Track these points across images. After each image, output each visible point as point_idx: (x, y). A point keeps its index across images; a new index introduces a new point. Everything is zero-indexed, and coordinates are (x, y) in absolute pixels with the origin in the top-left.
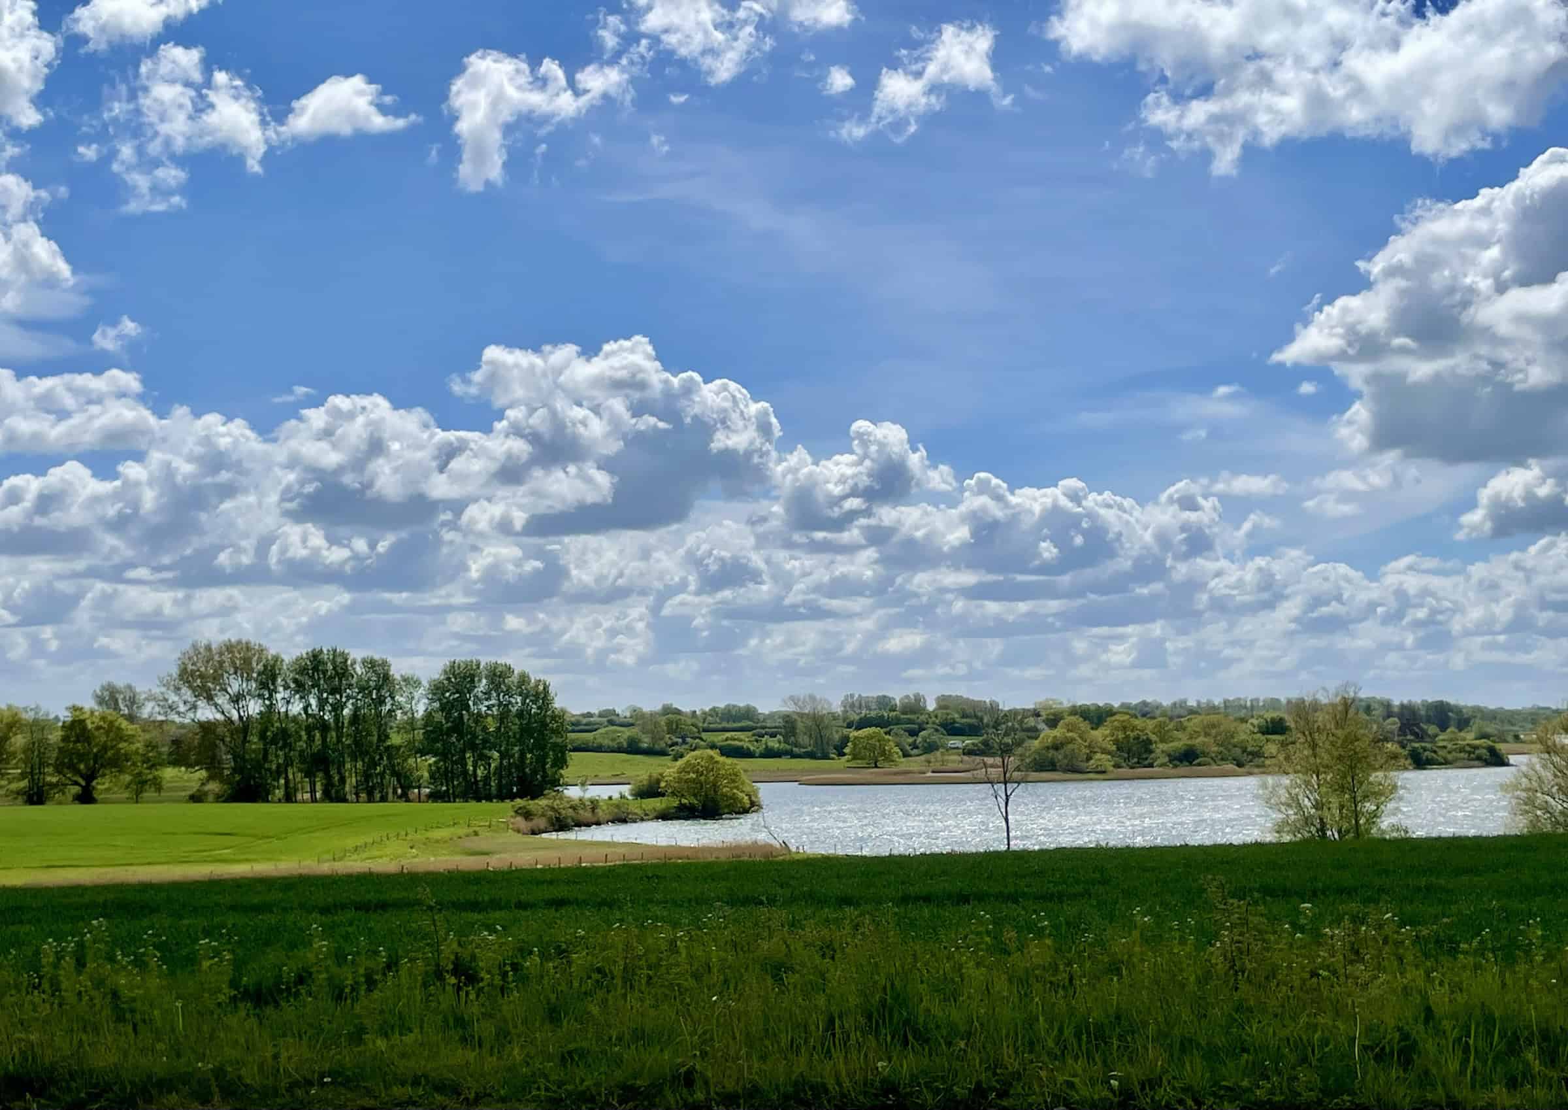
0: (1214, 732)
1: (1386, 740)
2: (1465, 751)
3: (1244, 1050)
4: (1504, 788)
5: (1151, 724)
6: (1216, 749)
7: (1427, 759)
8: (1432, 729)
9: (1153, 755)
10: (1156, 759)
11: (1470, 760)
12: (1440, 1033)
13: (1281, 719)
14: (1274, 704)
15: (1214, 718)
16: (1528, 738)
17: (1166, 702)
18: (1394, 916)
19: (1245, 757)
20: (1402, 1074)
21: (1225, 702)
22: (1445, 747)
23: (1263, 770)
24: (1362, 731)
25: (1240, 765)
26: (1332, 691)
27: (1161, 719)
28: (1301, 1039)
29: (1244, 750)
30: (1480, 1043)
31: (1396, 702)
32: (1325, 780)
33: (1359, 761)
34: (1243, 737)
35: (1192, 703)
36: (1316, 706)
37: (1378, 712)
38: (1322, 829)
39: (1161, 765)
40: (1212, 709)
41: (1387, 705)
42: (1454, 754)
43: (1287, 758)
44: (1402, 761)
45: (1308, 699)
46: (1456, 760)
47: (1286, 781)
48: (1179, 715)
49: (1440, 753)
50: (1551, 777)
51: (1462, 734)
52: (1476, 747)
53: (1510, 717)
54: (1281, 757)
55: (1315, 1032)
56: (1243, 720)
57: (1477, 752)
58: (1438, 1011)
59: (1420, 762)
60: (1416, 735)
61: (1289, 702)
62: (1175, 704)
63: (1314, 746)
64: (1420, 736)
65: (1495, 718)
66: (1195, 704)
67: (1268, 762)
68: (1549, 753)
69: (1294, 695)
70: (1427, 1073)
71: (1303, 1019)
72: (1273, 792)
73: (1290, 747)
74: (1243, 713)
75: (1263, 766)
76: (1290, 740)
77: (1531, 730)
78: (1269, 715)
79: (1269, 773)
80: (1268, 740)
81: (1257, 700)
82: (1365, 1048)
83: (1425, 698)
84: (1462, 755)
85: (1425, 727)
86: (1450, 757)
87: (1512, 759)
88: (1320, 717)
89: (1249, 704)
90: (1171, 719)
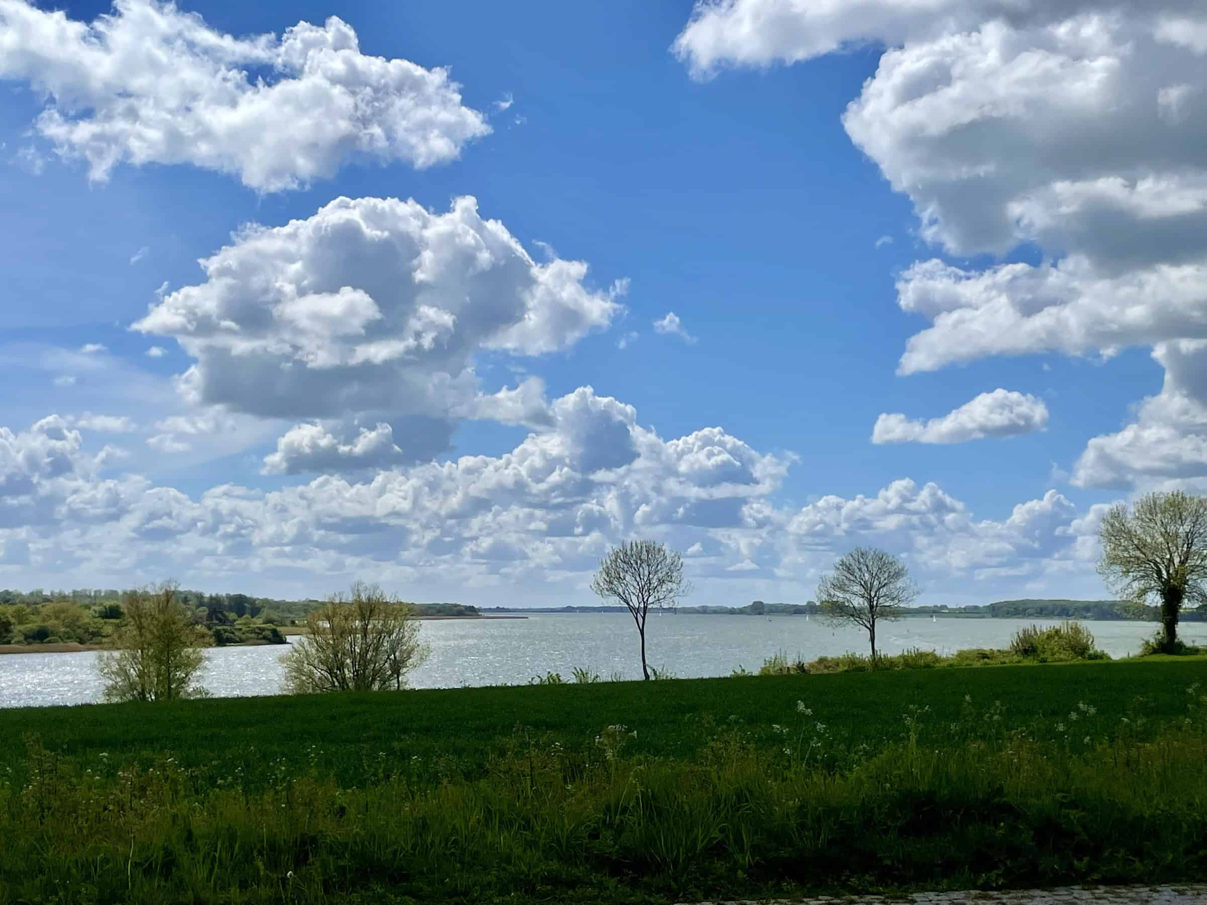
0: (62, 616)
1: (197, 623)
2: (256, 633)
3: (41, 871)
4: (282, 660)
5: (10, 610)
6: (63, 629)
7: (227, 638)
8: (232, 616)
9: (11, 635)
10: (12, 638)
11: (258, 639)
12: (194, 849)
13: (118, 606)
14: (113, 594)
15: (64, 605)
16: (301, 623)
17: (25, 592)
18: (175, 760)
19: (87, 636)
20: (162, 883)
21: (74, 592)
22: (241, 629)
23: (101, 646)
24: (179, 617)
25: (81, 642)
26: (158, 584)
27: (19, 605)
28: (87, 860)
29: (87, 631)
30: (224, 855)
31: (207, 595)
32: (147, 655)
33: (174, 639)
34: (87, 620)
35: (47, 593)
36: (146, 597)
37: (193, 602)
38: (142, 693)
39: (18, 642)
40: (63, 598)
41: (200, 597)
42: (247, 634)
43: (120, 637)
44: (207, 639)
45: (140, 591)
46: (248, 639)
47: (116, 654)
48: (37, 601)
49: (237, 633)
50: (314, 651)
51: (254, 620)
52: (263, 630)
53: (289, 607)
54: (115, 636)
55: (98, 854)
56: (88, 607)
57: (264, 633)
58: (196, 832)
59: (222, 641)
60: (220, 620)
61: (125, 593)
62: (32, 594)
63: (140, 628)
64: (223, 621)
65: (278, 608)
66: (49, 594)
67: (104, 640)
68: (314, 634)
69: (129, 588)
70: (181, 881)
71: (91, 845)
72: (108, 665)
73: (123, 629)
74: (87, 601)
75: (101, 643)
76: (124, 623)
77: (304, 617)
78: (108, 603)
79: (105, 649)
80: (105, 623)
81: (100, 591)
82: (136, 865)
83: (229, 592)
84: (253, 635)
85: (227, 614)
86: (243, 637)
87: (289, 639)
88: (147, 605)
89: (93, 594)
90: (28, 605)
